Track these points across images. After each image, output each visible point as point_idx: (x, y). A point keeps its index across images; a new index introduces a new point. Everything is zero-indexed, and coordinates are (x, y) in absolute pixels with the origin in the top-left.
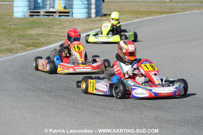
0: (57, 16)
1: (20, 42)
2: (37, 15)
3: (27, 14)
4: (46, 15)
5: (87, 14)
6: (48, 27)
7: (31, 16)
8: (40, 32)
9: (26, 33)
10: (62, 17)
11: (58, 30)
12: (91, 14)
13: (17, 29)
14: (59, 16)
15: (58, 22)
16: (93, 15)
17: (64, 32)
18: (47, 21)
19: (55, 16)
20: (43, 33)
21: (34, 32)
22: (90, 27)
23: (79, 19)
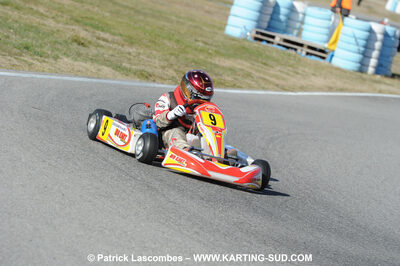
0: (304, 53)
1: (181, 69)
2: (268, 42)
3: (251, 35)
4: (284, 46)
5: (358, 65)
6: (265, 64)
7: (256, 39)
8: (239, 67)
9: (209, 60)
10: (313, 58)
11: (279, 73)
12: (368, 66)
13: (201, 51)
14: (308, 54)
15: (292, 62)
16: (371, 70)
17: (284, 79)
18: (274, 55)
19: (299, 51)
20: (242, 70)
21: (227, 63)
22: (347, 86)
23: (338, 69)
